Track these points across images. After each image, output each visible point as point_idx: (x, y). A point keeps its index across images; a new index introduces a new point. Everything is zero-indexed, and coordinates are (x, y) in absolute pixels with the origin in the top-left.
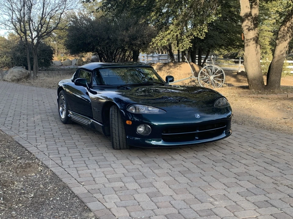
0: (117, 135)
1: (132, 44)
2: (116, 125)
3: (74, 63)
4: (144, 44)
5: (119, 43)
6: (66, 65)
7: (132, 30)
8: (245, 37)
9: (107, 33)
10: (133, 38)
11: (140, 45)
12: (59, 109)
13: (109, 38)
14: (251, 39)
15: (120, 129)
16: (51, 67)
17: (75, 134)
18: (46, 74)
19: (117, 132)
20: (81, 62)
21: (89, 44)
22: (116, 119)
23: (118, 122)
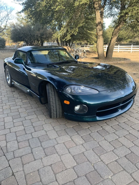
0: (55, 110)
1: (42, 38)
2: (54, 102)
3: (15, 47)
4: (47, 37)
5: (35, 37)
6: (12, 48)
7: (41, 31)
8: (98, 34)
9: (30, 32)
10: (42, 35)
11: (45, 38)
12: (6, 77)
13: (31, 35)
14: (101, 35)
15: (58, 106)
16: (5, 48)
17: (18, 99)
18: (2, 52)
19: (55, 109)
20: (19, 46)
21: (22, 37)
22: (53, 97)
23: (55, 100)
